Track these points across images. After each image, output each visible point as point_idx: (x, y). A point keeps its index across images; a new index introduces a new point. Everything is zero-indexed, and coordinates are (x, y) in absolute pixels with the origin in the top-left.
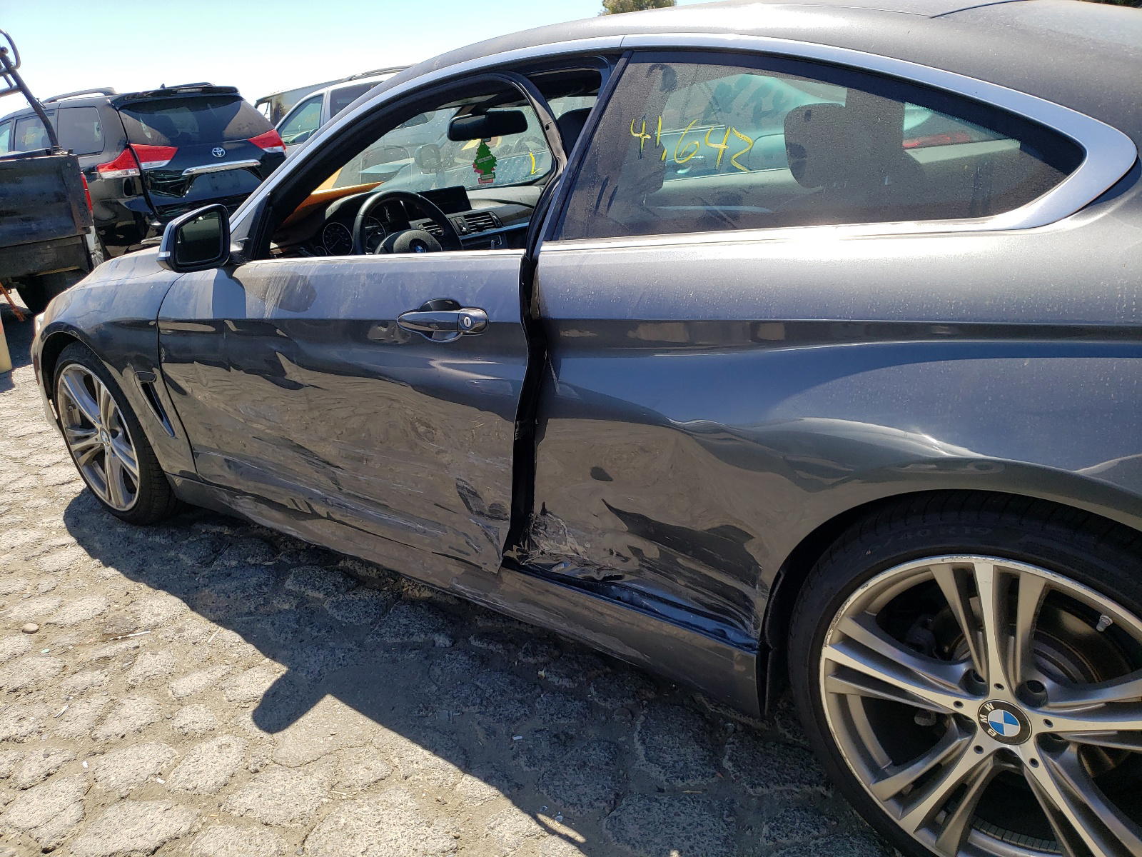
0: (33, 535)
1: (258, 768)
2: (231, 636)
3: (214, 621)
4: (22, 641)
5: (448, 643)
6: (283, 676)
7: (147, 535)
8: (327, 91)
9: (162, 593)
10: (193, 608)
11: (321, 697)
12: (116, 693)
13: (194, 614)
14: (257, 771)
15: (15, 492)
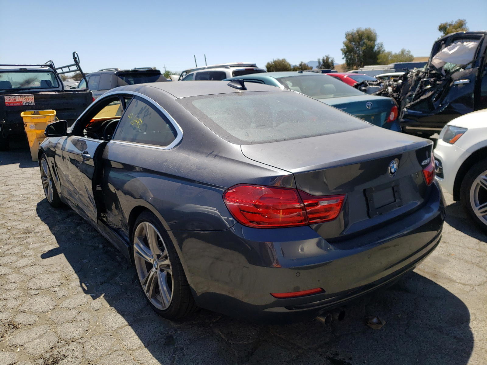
0: (27, 206)
1: (34, 265)
2: (54, 237)
3: (52, 233)
4: (5, 230)
5: (102, 247)
6: (57, 248)
7: (55, 210)
8: (195, 72)
9: (46, 225)
10: (50, 230)
11: (61, 253)
12: (16, 245)
13: (50, 231)
14: (33, 265)
15: (31, 194)
